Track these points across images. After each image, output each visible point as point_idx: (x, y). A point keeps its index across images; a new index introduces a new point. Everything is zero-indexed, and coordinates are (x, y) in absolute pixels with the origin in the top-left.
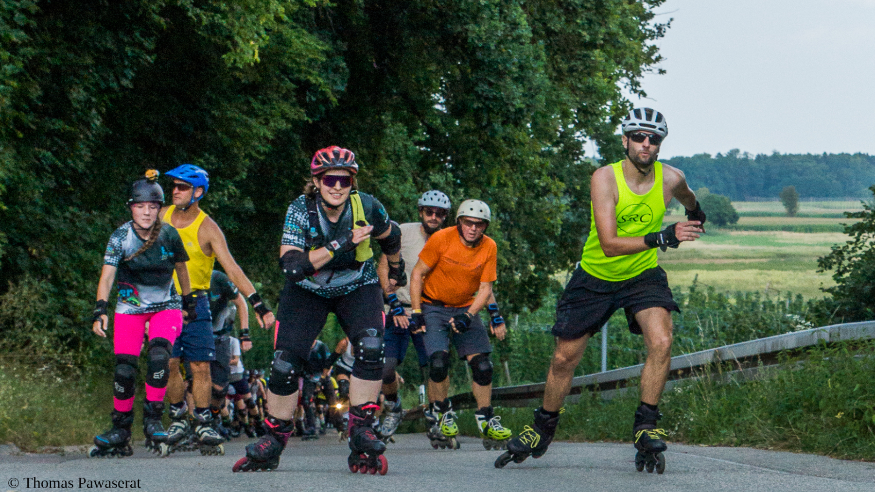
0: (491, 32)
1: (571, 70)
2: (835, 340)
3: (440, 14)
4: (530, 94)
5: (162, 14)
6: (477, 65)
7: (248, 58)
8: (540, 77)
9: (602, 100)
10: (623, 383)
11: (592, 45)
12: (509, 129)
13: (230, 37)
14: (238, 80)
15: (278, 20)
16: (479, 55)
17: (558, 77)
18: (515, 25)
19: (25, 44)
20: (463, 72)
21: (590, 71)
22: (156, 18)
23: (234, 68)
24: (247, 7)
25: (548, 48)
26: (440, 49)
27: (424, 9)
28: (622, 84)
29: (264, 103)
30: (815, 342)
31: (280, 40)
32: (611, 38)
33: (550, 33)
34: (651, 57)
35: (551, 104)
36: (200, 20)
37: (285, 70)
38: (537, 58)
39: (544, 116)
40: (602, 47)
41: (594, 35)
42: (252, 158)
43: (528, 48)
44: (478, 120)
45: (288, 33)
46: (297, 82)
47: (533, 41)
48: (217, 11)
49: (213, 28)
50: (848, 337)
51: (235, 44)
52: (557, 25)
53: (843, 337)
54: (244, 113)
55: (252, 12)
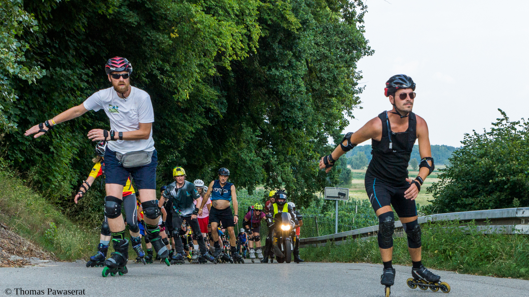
0: (288, 89)
1: (323, 106)
2: (435, 220)
3: (267, 81)
4: (306, 115)
5: (147, 77)
6: (282, 103)
7: (184, 97)
8: (309, 108)
9: (336, 119)
10: (345, 238)
11: (331, 96)
12: (296, 130)
13: (176, 88)
14: (179, 107)
15: (197, 81)
16: (284, 98)
17: (317, 109)
18: (299, 86)
19: (86, 89)
20: (276, 106)
21: (331, 106)
22: (144, 79)
23: (178, 101)
24: (184, 75)
25: (313, 96)
26: (267, 96)
27: (260, 78)
28: (344, 112)
29: (191, 116)
30: (426, 221)
31: (198, 90)
32: (339, 93)
33: (314, 90)
34: (356, 101)
35: (313, 120)
36: (163, 81)
37: (200, 103)
38: (308, 100)
39: (311, 125)
40: (336, 96)
41: (332, 91)
42: (186, 141)
43: (304, 96)
44: (283, 126)
45: (201, 86)
46: (205, 108)
47: (307, 93)
48: (171, 76)
49: (169, 83)
50: (440, 220)
51: (178, 91)
52: (317, 86)
53: (438, 220)
54: (183, 121)
55: (186, 77)
